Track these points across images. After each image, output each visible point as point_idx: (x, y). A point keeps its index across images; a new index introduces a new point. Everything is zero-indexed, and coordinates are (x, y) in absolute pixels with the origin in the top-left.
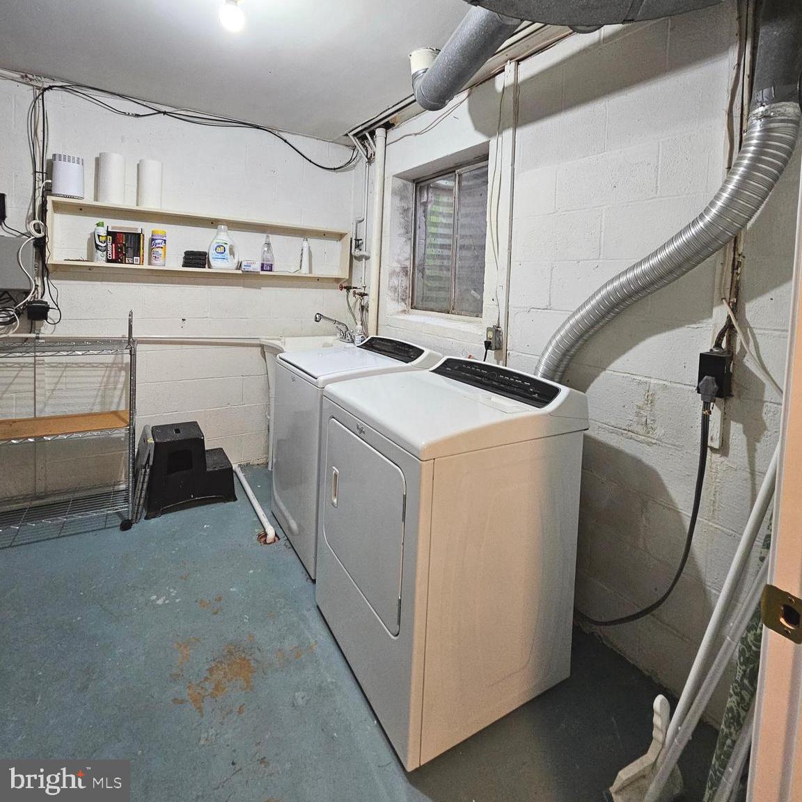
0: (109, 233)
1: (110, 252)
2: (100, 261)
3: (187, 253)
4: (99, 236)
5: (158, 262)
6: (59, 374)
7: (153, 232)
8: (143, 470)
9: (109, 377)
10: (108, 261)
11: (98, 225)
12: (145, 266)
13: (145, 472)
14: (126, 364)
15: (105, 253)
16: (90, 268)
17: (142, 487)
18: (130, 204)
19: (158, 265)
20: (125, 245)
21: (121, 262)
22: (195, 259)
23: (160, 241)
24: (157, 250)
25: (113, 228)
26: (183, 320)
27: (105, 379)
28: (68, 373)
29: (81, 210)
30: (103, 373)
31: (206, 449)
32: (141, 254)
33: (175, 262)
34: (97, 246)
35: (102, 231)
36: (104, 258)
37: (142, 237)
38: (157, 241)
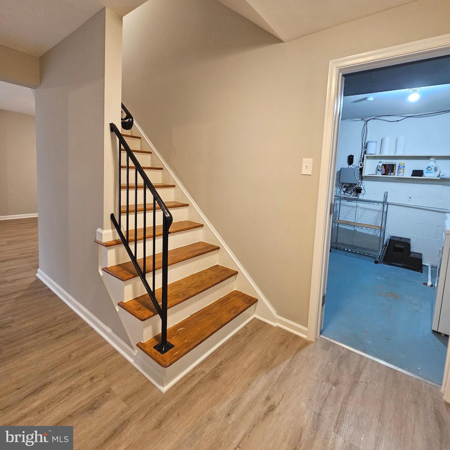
0: (383, 165)
1: (383, 171)
2: (379, 175)
3: (414, 171)
4: (379, 166)
5: (400, 175)
6: (363, 211)
7: (399, 163)
8: (385, 247)
9: (379, 215)
10: (382, 175)
11: (379, 162)
12: (396, 176)
13: (385, 248)
14: (385, 211)
15: (381, 172)
16: (376, 177)
17: (383, 252)
18: (392, 154)
19: (400, 176)
20: (388, 169)
21: (387, 175)
22: (418, 173)
23: (402, 167)
24: (401, 170)
25: (385, 163)
26: (410, 198)
27: (377, 215)
28: (366, 211)
29: (375, 158)
30: (376, 213)
31: (411, 251)
32: (394, 172)
33: (408, 174)
34: (378, 170)
35: (381, 164)
36: (381, 174)
37: (395, 166)
38: (400, 167)
